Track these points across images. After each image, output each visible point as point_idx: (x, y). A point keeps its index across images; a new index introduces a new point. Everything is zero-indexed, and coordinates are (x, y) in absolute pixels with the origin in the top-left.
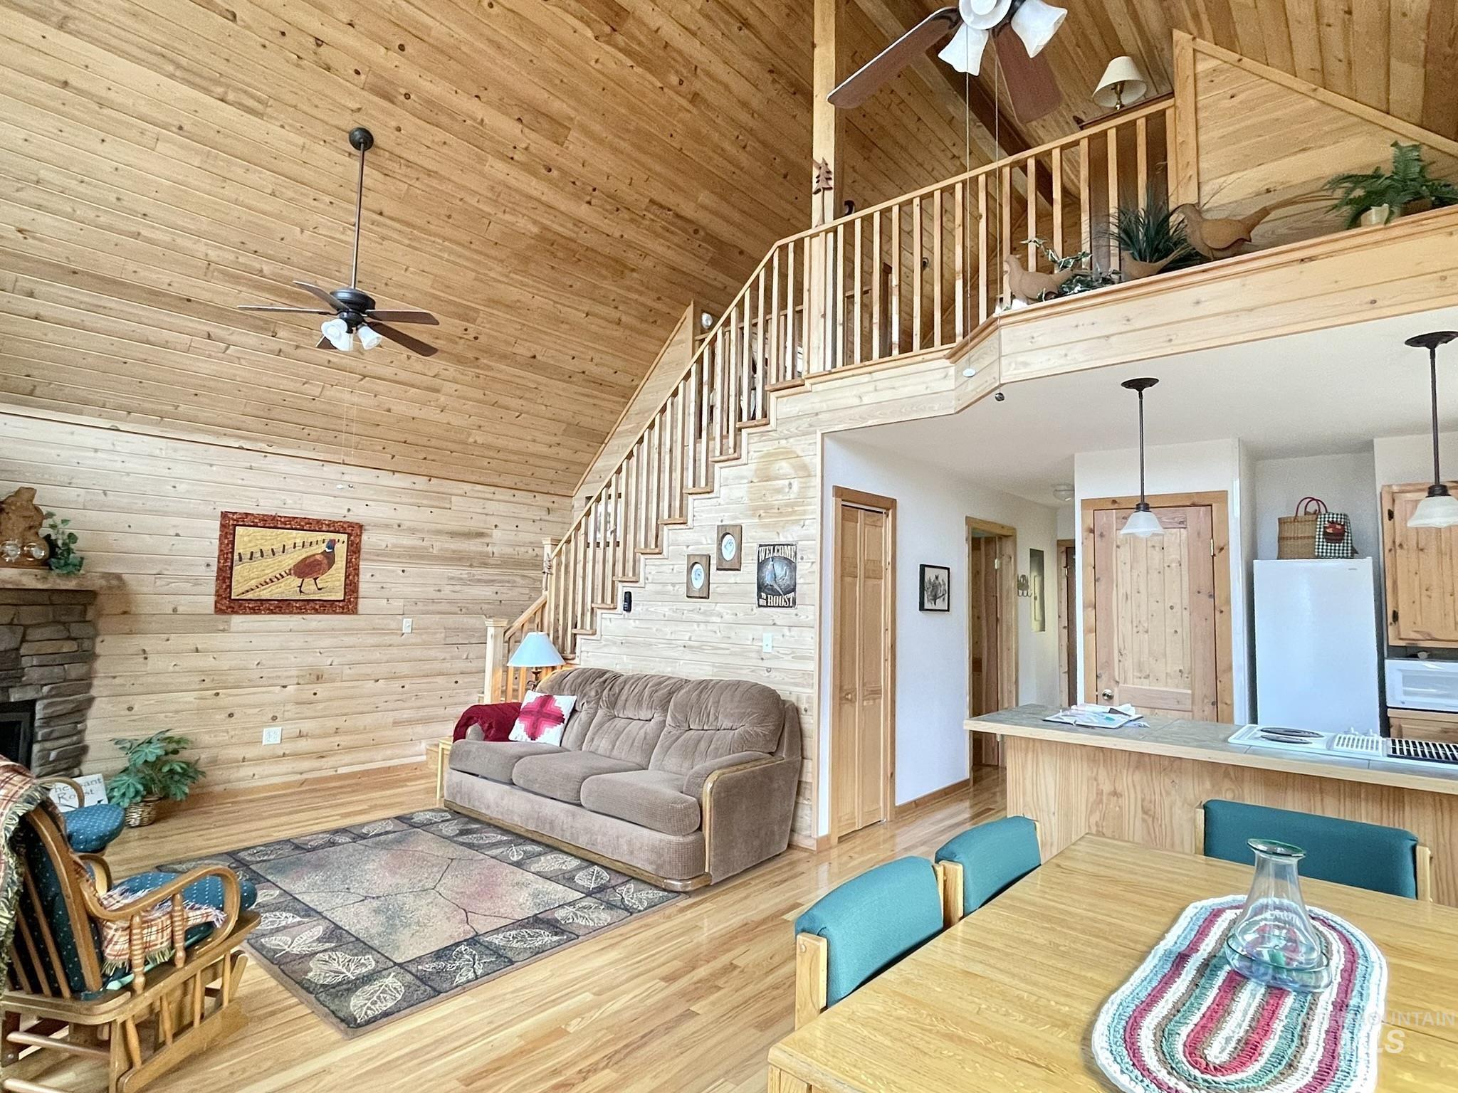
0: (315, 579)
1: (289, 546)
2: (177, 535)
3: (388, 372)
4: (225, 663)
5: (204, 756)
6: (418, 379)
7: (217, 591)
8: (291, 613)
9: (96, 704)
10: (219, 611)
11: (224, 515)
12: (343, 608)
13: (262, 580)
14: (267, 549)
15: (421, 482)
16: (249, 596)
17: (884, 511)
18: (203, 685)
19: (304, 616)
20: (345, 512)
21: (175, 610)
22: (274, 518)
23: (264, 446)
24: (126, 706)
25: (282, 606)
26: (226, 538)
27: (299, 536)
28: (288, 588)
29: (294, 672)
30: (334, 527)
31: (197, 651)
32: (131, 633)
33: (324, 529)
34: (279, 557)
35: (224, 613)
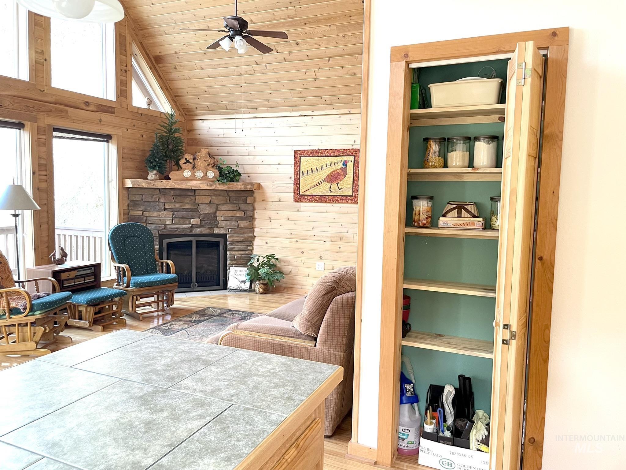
0: (337, 184)
1: (324, 165)
4: (299, 226)
5: (294, 270)
7: (294, 191)
8: (326, 202)
9: (256, 239)
11: (296, 152)
12: (352, 200)
13: (313, 185)
14: (314, 168)
16: (307, 193)
18: (291, 236)
19: (333, 204)
20: (353, 143)
21: (280, 200)
22: (316, 151)
24: (265, 242)
25: (322, 199)
26: (297, 164)
27: (329, 160)
28: (323, 189)
29: (329, 235)
30: (346, 153)
31: (288, 219)
32: (265, 209)
33: (341, 154)
34: (321, 172)
35: (297, 202)
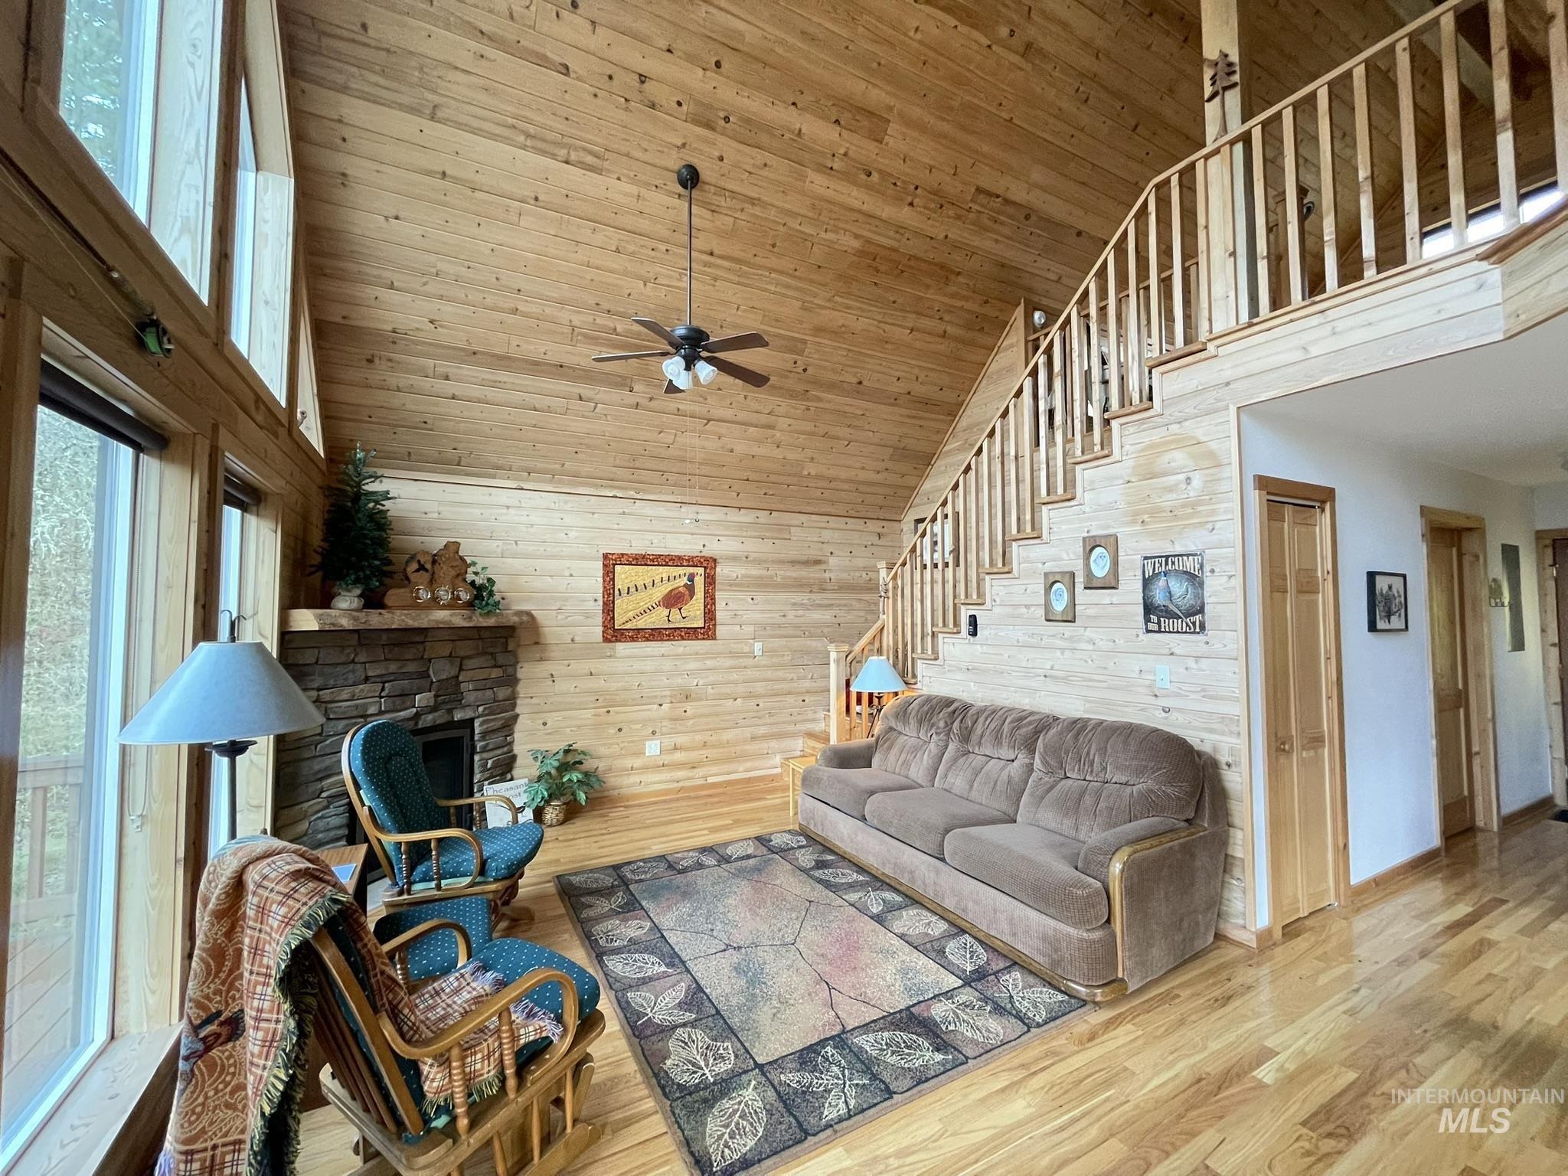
0: (680, 609)
1: (657, 580)
2: (571, 575)
3: (728, 414)
4: (614, 686)
5: (601, 765)
6: (753, 418)
7: (604, 622)
8: (662, 640)
9: (520, 720)
10: (606, 640)
11: (605, 556)
12: (703, 634)
13: (638, 611)
14: (640, 584)
15: (763, 516)
16: (628, 626)
17: (1317, 504)
18: (598, 704)
19: (673, 643)
20: (701, 548)
21: (573, 640)
22: (644, 556)
23: (632, 494)
24: (541, 722)
25: (655, 634)
26: (608, 576)
27: (665, 571)
28: (658, 618)
29: (668, 693)
30: (692, 561)
31: (591, 674)
32: (541, 659)
33: (685, 564)
34: (650, 591)
35: (610, 641)
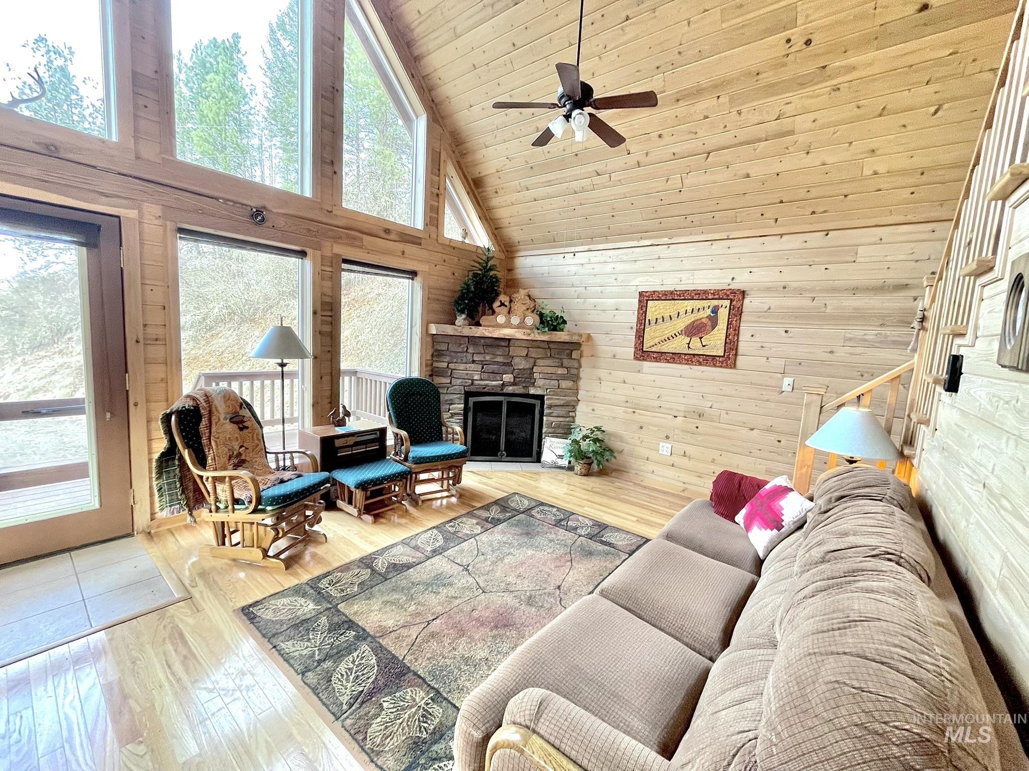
0: (701, 338)
1: (682, 312)
2: (617, 310)
3: (726, 138)
4: (640, 393)
5: (626, 449)
7: (635, 345)
8: (680, 363)
9: (580, 404)
10: (634, 358)
11: (641, 294)
12: (722, 362)
13: (662, 338)
14: (666, 315)
16: (653, 349)
18: (627, 405)
19: (692, 367)
20: (730, 281)
21: (614, 356)
22: (672, 293)
23: (666, 240)
24: (591, 408)
25: (675, 358)
26: (642, 309)
27: (689, 305)
28: (679, 345)
29: (682, 408)
30: (718, 295)
31: (625, 382)
32: (595, 367)
33: (710, 297)
34: (676, 321)
35: (639, 360)
